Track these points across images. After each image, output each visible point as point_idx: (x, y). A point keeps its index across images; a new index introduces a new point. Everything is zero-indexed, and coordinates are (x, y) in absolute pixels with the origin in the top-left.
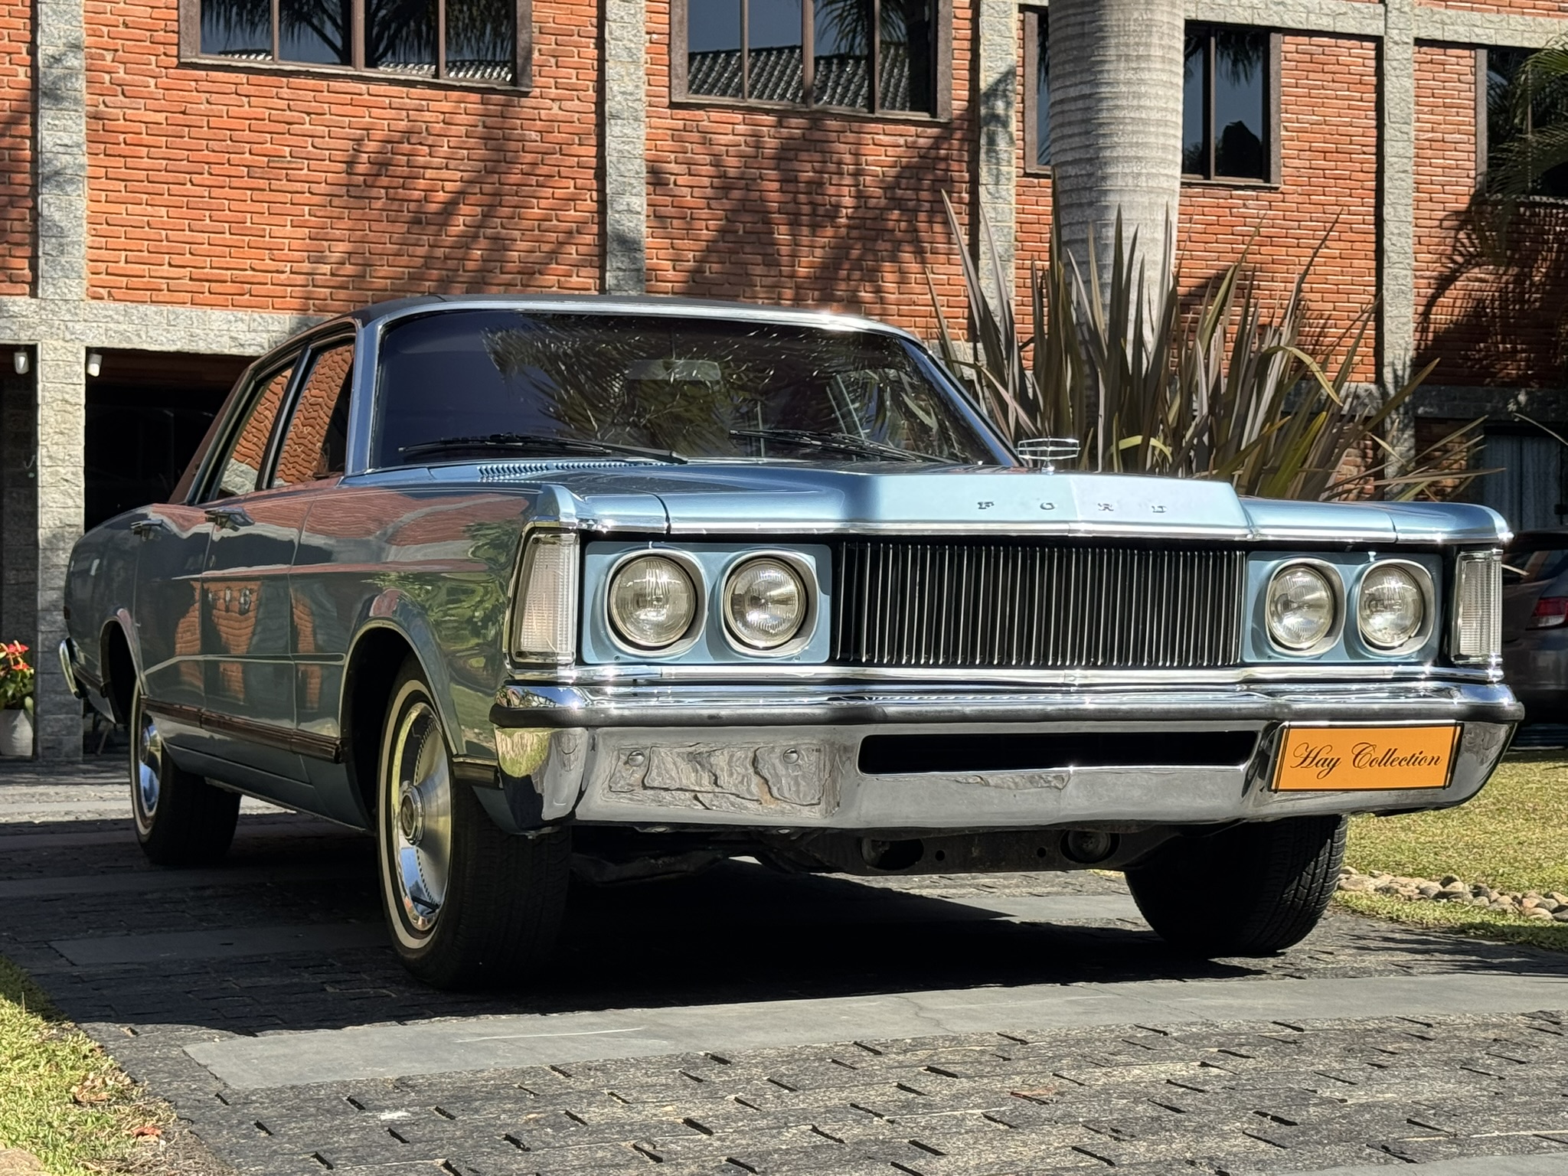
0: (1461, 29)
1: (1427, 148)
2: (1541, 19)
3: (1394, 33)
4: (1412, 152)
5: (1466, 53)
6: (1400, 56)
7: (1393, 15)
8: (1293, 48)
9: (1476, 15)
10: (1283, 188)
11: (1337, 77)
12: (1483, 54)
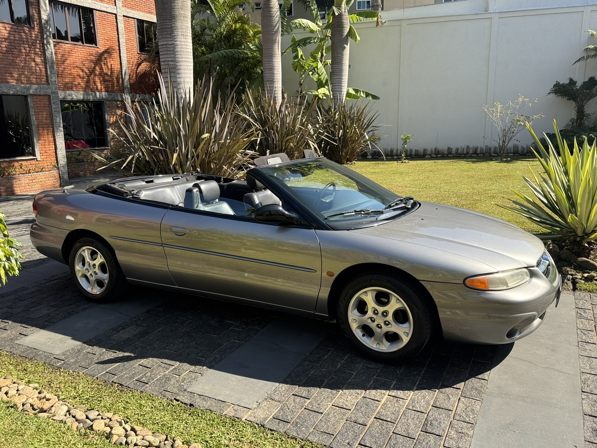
0: (132, 14)
1: (128, 40)
2: (146, 14)
3: (119, 13)
4: (125, 42)
5: (133, 19)
6: (120, 19)
7: (118, 9)
8: (98, 14)
9: (134, 12)
10: (100, 47)
11: (108, 22)
12: (136, 20)
